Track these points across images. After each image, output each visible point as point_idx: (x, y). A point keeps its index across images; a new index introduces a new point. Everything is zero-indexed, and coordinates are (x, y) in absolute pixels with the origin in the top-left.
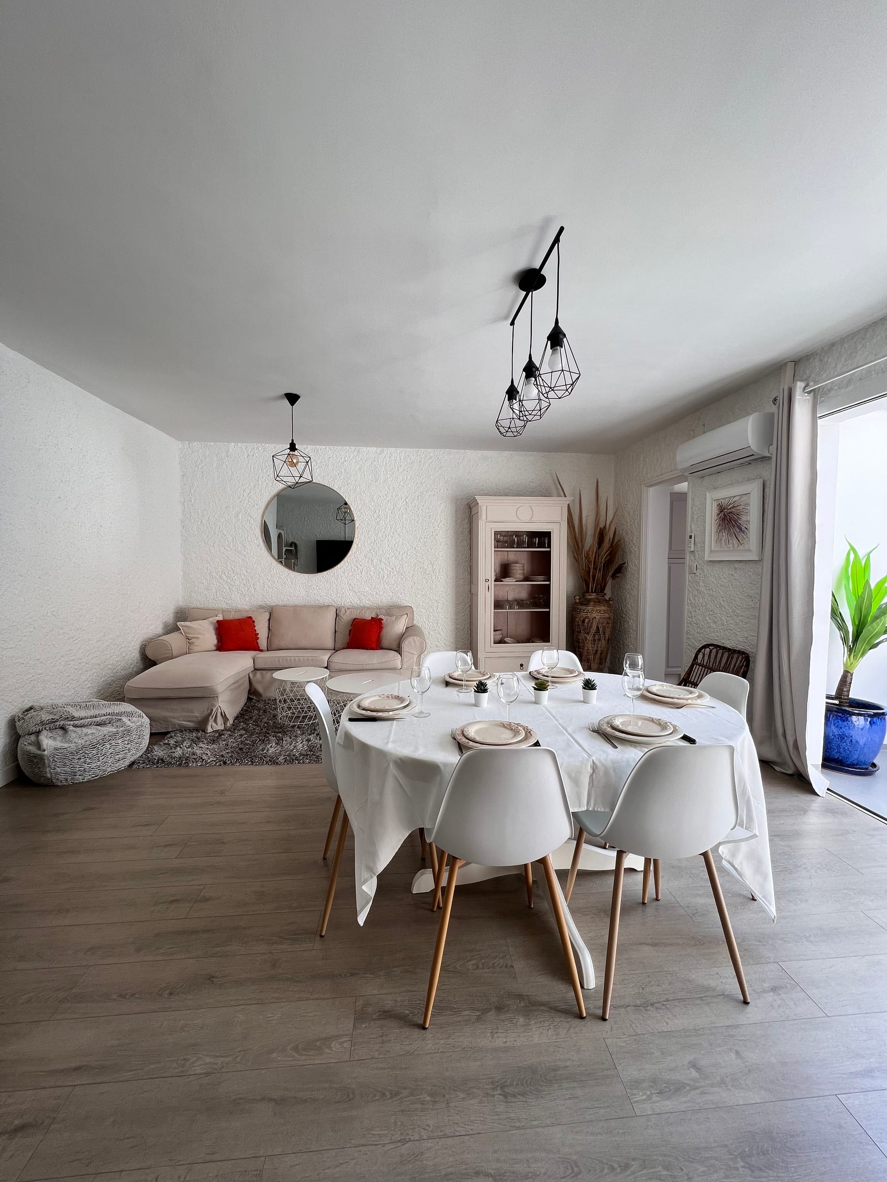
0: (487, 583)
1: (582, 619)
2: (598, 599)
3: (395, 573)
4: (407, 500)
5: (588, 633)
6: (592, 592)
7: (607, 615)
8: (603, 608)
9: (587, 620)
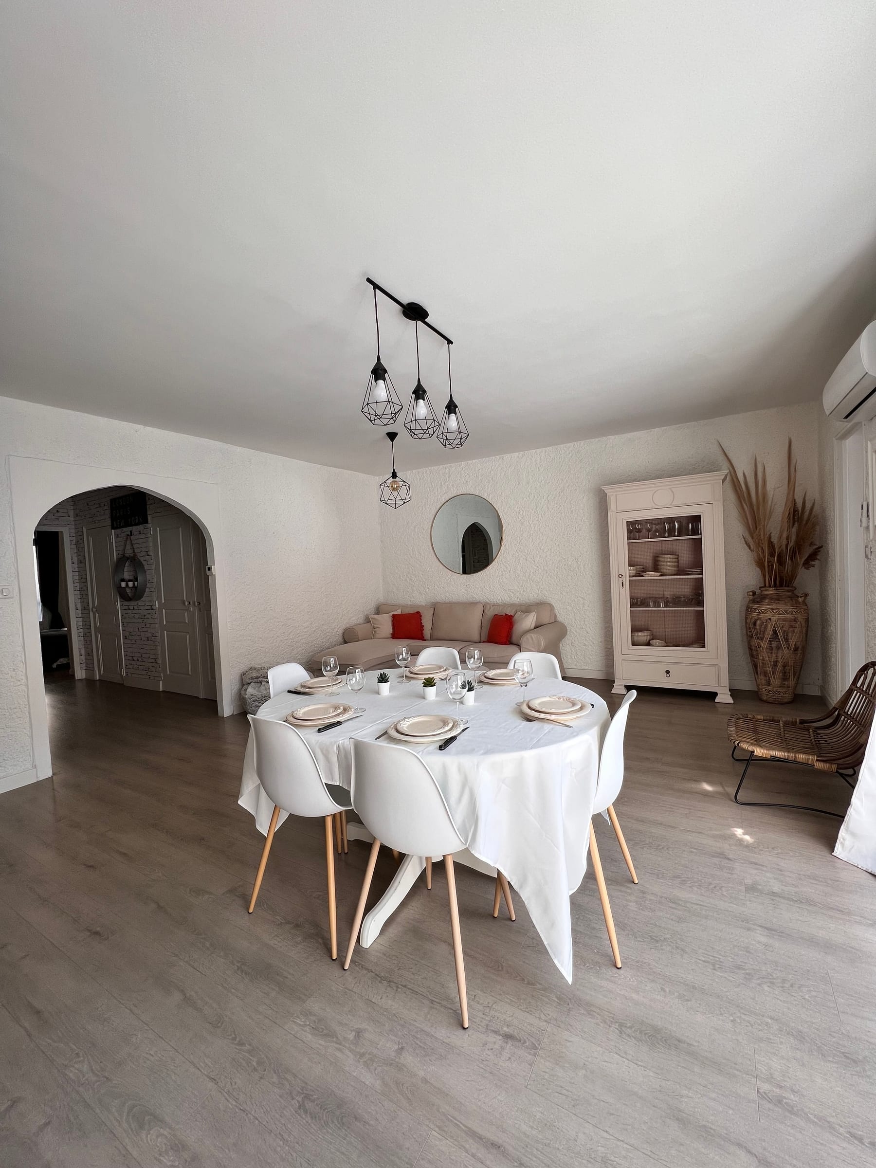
0: (620, 579)
1: (753, 620)
2: (778, 595)
3: (540, 571)
4: (549, 498)
5: (762, 639)
6: (770, 586)
7: (789, 617)
8: (781, 607)
9: (758, 622)
